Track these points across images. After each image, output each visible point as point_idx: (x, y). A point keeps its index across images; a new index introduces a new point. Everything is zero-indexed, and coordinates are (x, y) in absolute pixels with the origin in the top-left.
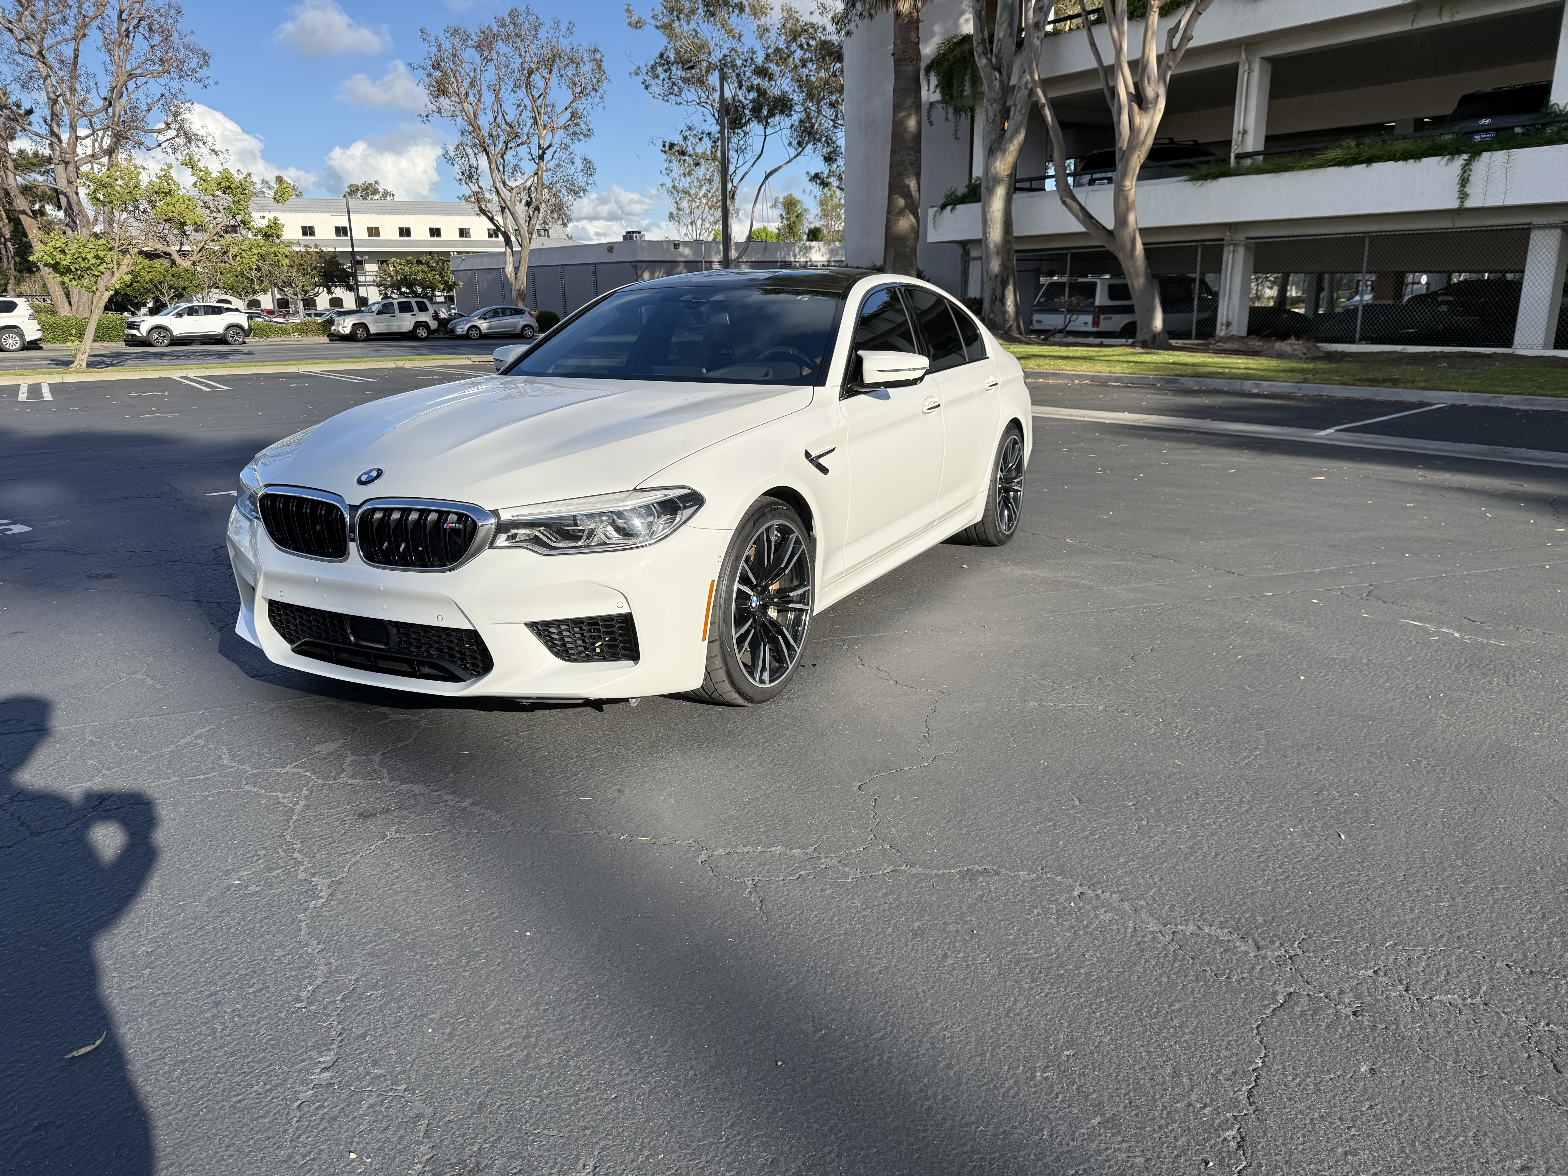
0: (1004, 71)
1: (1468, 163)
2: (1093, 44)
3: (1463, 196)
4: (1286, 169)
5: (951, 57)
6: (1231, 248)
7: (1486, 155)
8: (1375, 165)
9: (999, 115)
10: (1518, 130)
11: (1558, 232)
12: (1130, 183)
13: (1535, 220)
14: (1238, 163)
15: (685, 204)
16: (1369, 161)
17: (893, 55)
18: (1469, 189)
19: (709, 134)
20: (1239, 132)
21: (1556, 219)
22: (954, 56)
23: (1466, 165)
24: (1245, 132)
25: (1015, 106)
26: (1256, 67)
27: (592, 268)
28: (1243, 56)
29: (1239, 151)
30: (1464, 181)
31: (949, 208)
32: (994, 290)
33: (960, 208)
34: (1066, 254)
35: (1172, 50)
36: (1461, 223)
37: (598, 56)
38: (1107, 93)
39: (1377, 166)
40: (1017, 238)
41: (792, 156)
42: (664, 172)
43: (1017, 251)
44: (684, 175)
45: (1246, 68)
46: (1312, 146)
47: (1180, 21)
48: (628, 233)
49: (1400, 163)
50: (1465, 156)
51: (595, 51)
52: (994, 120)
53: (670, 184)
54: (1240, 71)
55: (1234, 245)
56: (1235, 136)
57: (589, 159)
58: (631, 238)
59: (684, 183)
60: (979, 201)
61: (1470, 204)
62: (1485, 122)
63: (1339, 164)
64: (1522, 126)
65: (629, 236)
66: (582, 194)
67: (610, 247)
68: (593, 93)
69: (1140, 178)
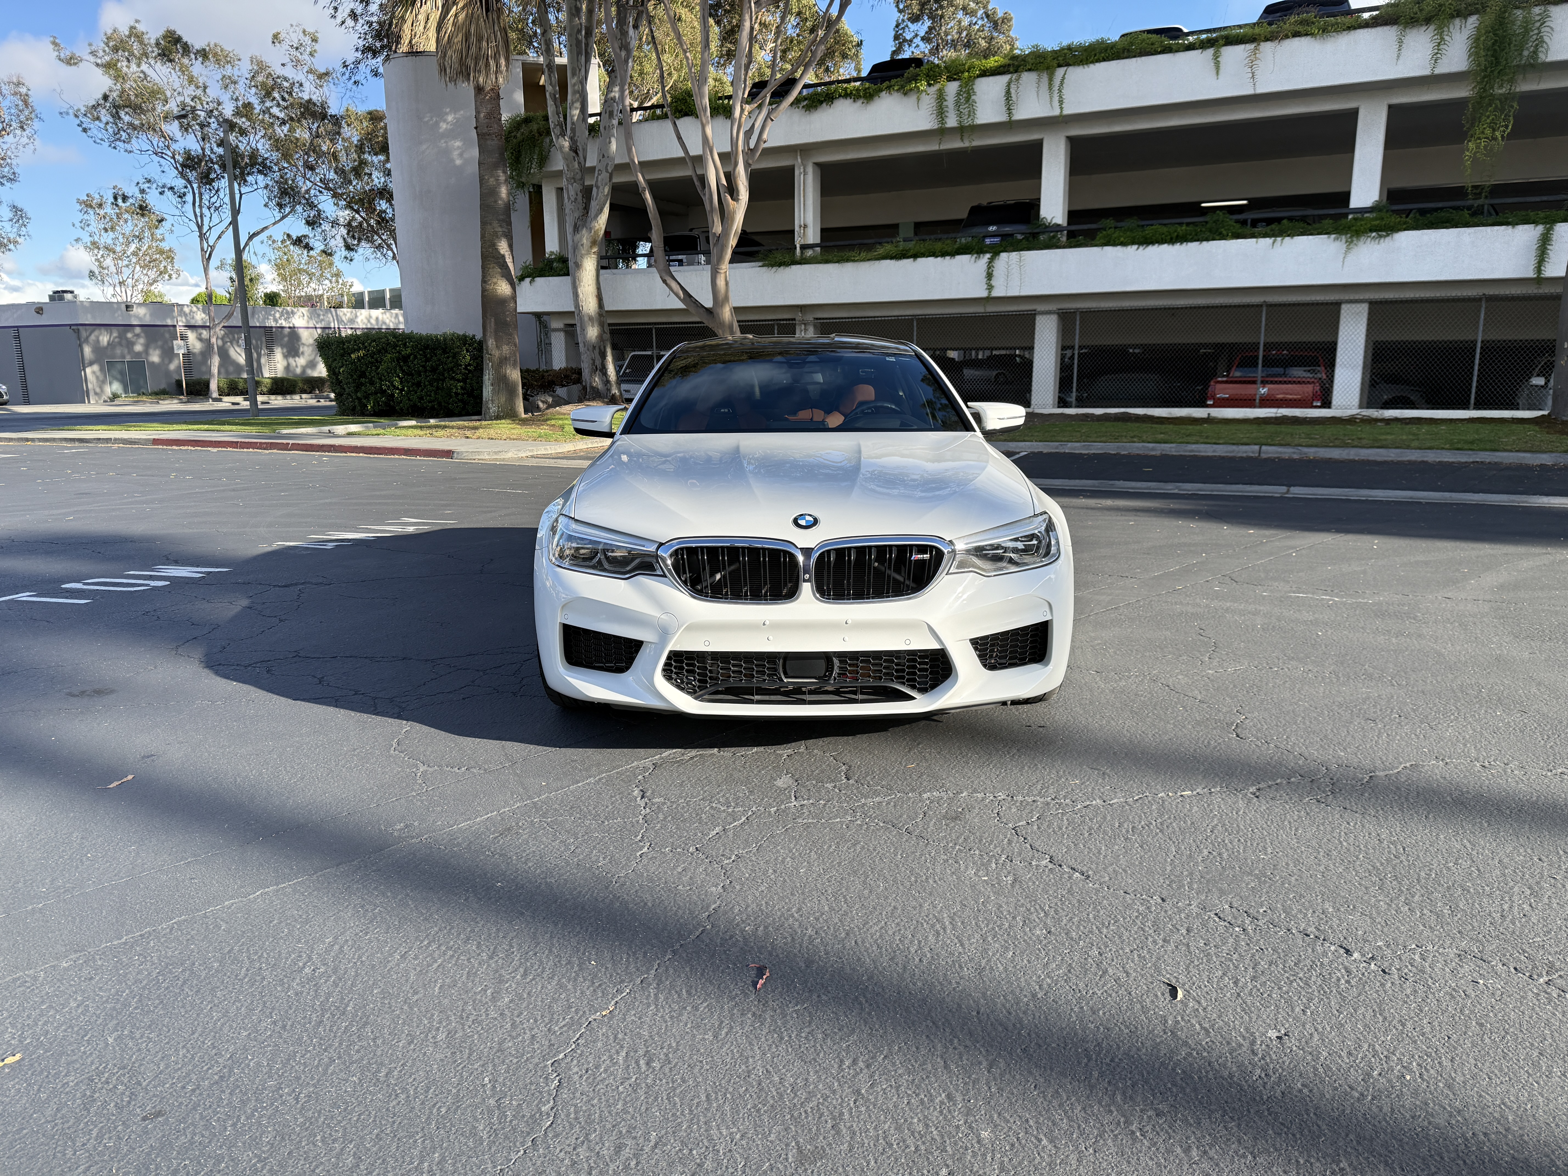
0: (580, 153)
1: (991, 260)
2: (679, 138)
3: (990, 287)
4: (848, 260)
5: (518, 135)
6: (803, 327)
7: (1004, 255)
8: (919, 260)
9: (580, 195)
10: (1020, 237)
11: (1054, 318)
12: (725, 266)
13: (1040, 307)
14: (802, 253)
15: (109, 262)
16: (915, 256)
17: (476, 128)
18: (993, 282)
19: (172, 188)
20: (800, 226)
21: (1053, 307)
22: (522, 134)
23: (990, 263)
24: (805, 226)
25: (598, 188)
26: (810, 169)
27: (12, 332)
28: (799, 160)
29: (803, 242)
30: (990, 276)
31: (528, 280)
32: (594, 361)
33: (539, 281)
34: (651, 329)
35: (749, 149)
36: (991, 309)
37: (23, 90)
38: (697, 183)
39: (921, 261)
40: (607, 312)
41: (278, 218)
42: (78, 225)
43: (610, 325)
44: (106, 230)
45: (802, 170)
46: (866, 241)
47: (753, 125)
48: (56, 292)
49: (939, 259)
50: (988, 256)
51: (19, 84)
52: (576, 199)
53: (87, 240)
54: (797, 173)
55: (805, 324)
56: (797, 228)
57: (20, 206)
58: (62, 299)
59: (107, 239)
60: (568, 275)
61: (996, 293)
62: (993, 228)
63: (892, 258)
64: (1022, 234)
65: (58, 296)
66: (11, 246)
67: (39, 309)
68: (18, 132)
69: (731, 261)
